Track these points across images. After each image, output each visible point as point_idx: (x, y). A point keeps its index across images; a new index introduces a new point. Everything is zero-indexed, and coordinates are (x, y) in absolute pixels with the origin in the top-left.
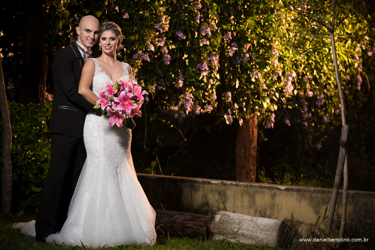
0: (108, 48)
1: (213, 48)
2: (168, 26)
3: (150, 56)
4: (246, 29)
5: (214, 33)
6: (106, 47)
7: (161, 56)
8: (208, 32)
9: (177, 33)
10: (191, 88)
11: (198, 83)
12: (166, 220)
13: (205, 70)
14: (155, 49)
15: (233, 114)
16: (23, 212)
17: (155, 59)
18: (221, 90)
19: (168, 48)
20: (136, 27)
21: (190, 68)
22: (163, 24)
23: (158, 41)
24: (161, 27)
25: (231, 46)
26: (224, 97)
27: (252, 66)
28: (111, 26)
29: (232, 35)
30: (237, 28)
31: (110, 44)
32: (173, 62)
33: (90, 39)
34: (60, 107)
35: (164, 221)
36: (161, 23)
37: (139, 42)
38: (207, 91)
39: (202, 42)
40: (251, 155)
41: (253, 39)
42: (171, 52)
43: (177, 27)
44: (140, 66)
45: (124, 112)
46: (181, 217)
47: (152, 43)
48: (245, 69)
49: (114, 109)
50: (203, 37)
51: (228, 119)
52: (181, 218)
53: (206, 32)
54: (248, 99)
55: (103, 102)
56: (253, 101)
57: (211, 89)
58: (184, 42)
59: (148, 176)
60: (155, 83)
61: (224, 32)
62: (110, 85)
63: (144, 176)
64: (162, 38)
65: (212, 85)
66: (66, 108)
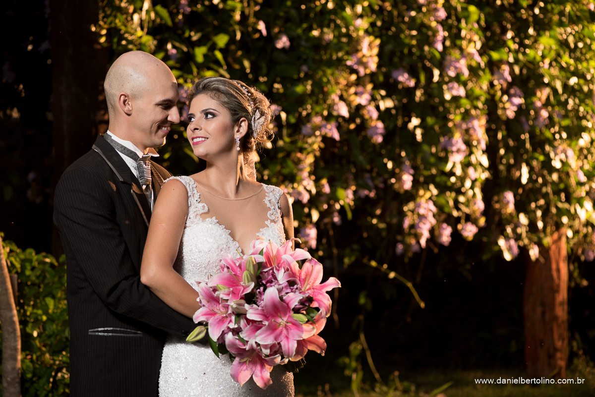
1: (472, 101)
2: (376, 59)
3: (339, 128)
4: (538, 58)
5: (474, 71)
7: (363, 126)
8: (461, 69)
9: (395, 74)
10: (428, 189)
11: (444, 178)
13: (458, 151)
14: (349, 112)
15: (518, 238)
17: (350, 131)
18: (491, 189)
19: (378, 108)
20: (305, 65)
21: (425, 148)
22: (364, 56)
23: (356, 94)
24: (360, 62)
25: (510, 96)
26: (497, 202)
27: (554, 135)
29: (512, 72)
30: (521, 56)
32: (389, 135)
34: (91, 332)
36: (360, 55)
37: (314, 98)
38: (464, 194)
39: (450, 89)
40: (555, 318)
41: (553, 78)
42: (384, 115)
43: (396, 60)
44: (318, 150)
45: (276, 349)
47: (341, 98)
48: (539, 143)
49: (246, 339)
50: (452, 80)
51: (507, 249)
53: (456, 68)
54: (548, 204)
55: (212, 314)
56: (557, 208)
57: (472, 188)
58: (410, 92)
60: (352, 182)
61: (493, 66)
62: (233, 265)
64: (364, 86)
65: (474, 182)
66: (110, 334)
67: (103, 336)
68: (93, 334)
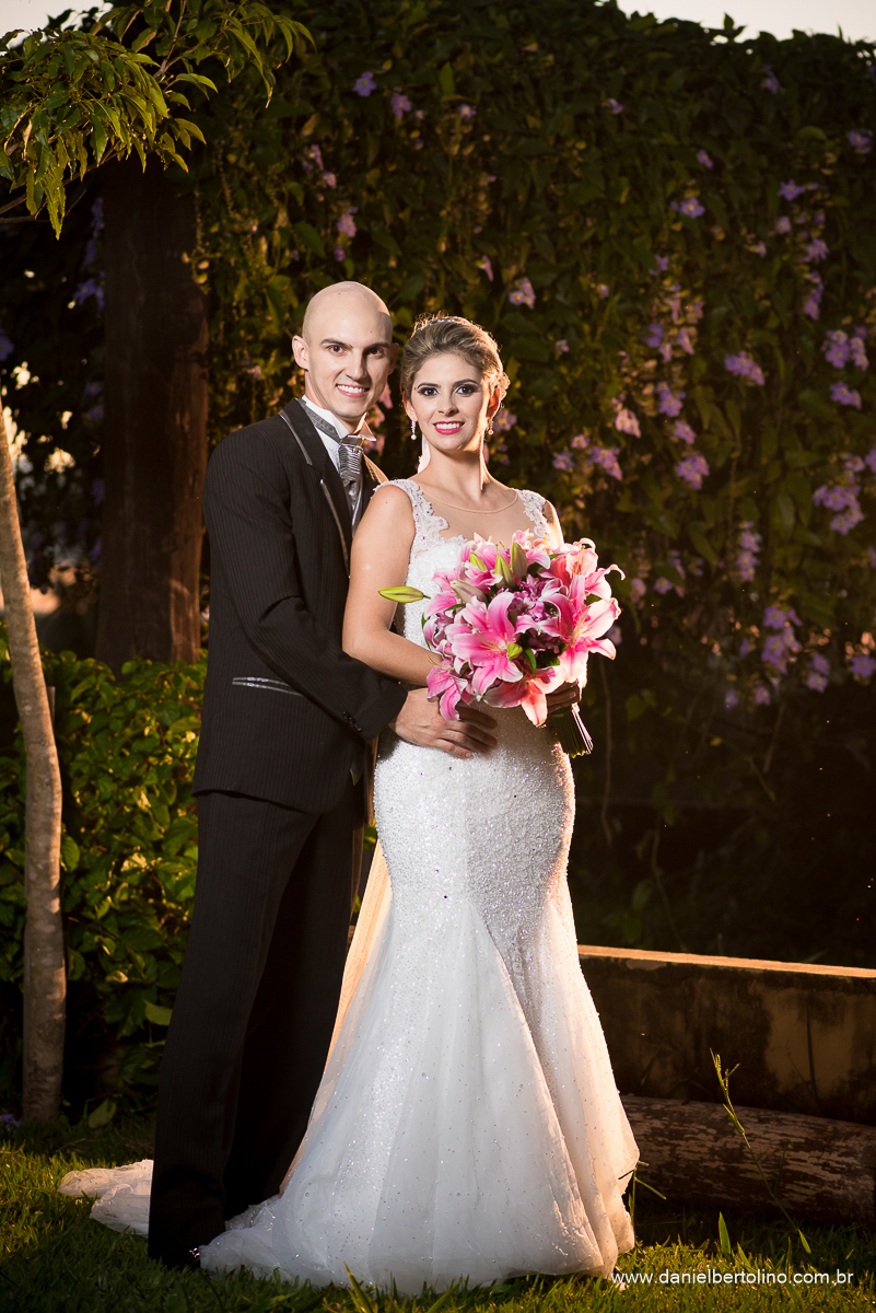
0: (451, 426)
2: (694, 332)
3: (622, 458)
6: (439, 426)
9: (729, 363)
12: (703, 1146)
14: (642, 429)
16: (109, 1110)
17: (643, 467)
20: (563, 338)
22: (673, 324)
23: (657, 396)
28: (453, 334)
31: (458, 411)
33: (350, 382)
34: (236, 680)
35: (697, 1149)
36: (666, 322)
43: (733, 336)
44: (581, 499)
46: (765, 1132)
47: (628, 404)
52: (767, 1136)
58: (758, 395)
59: (625, 960)
60: (644, 565)
63: (608, 959)
64: (672, 382)
66: (264, 687)
67: (254, 688)
68: (240, 683)
